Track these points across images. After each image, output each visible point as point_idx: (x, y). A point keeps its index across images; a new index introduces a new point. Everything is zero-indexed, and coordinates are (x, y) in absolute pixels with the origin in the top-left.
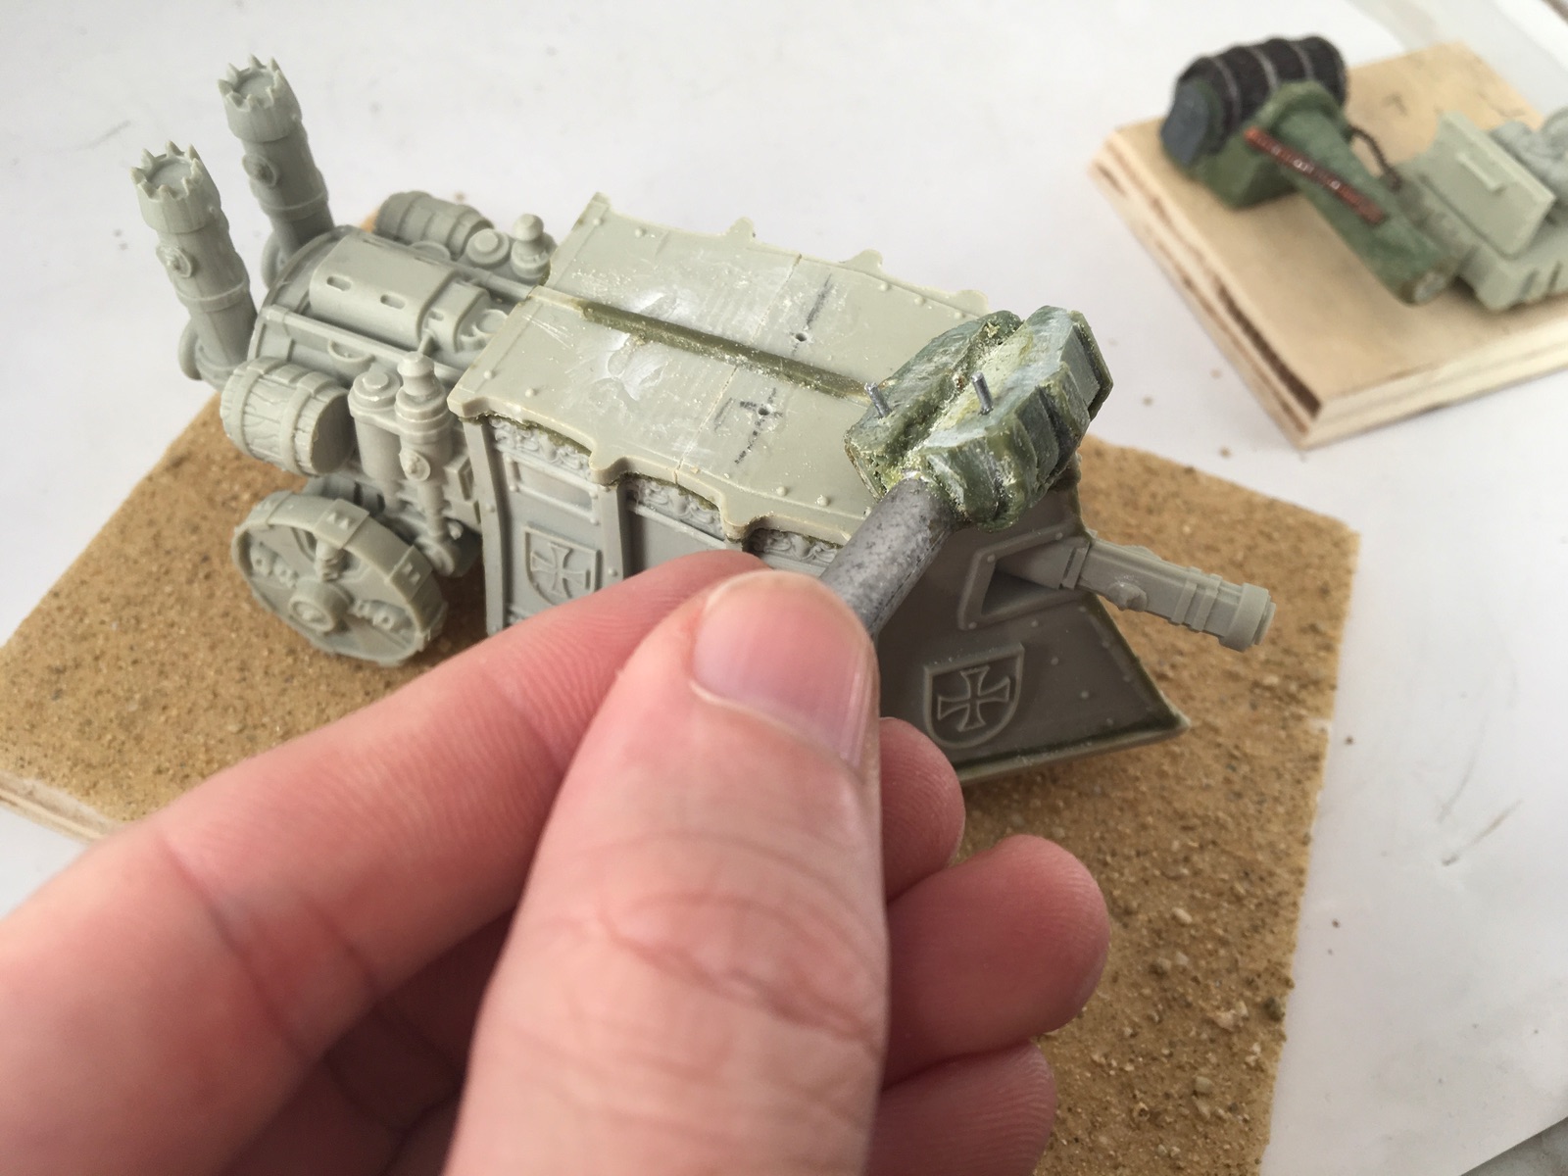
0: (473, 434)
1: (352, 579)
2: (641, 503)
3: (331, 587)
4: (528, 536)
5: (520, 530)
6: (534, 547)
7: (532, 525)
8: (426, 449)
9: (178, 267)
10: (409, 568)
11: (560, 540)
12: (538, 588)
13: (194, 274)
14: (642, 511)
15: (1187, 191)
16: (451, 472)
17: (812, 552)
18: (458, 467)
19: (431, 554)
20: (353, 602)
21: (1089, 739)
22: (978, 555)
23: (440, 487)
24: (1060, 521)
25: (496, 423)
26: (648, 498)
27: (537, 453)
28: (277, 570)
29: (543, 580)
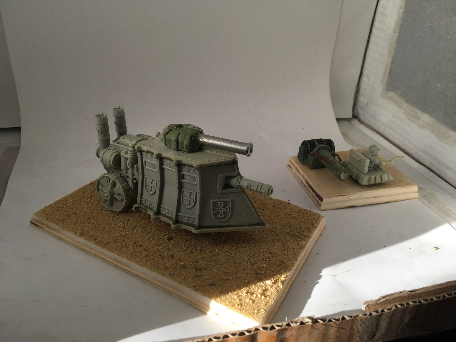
0: (139, 155)
1: (115, 189)
2: (164, 165)
3: (111, 190)
4: (146, 177)
5: (145, 176)
6: (147, 181)
7: (147, 176)
8: (131, 160)
9: (99, 131)
10: (125, 186)
11: (151, 178)
12: (147, 189)
13: (101, 133)
15: (302, 166)
16: (135, 166)
17: (189, 170)
18: (137, 165)
19: (130, 185)
20: (114, 194)
21: (247, 225)
22: (220, 175)
23: (133, 170)
24: (235, 172)
25: (142, 153)
26: (165, 163)
27: (149, 158)
28: (103, 188)
29: (148, 187)
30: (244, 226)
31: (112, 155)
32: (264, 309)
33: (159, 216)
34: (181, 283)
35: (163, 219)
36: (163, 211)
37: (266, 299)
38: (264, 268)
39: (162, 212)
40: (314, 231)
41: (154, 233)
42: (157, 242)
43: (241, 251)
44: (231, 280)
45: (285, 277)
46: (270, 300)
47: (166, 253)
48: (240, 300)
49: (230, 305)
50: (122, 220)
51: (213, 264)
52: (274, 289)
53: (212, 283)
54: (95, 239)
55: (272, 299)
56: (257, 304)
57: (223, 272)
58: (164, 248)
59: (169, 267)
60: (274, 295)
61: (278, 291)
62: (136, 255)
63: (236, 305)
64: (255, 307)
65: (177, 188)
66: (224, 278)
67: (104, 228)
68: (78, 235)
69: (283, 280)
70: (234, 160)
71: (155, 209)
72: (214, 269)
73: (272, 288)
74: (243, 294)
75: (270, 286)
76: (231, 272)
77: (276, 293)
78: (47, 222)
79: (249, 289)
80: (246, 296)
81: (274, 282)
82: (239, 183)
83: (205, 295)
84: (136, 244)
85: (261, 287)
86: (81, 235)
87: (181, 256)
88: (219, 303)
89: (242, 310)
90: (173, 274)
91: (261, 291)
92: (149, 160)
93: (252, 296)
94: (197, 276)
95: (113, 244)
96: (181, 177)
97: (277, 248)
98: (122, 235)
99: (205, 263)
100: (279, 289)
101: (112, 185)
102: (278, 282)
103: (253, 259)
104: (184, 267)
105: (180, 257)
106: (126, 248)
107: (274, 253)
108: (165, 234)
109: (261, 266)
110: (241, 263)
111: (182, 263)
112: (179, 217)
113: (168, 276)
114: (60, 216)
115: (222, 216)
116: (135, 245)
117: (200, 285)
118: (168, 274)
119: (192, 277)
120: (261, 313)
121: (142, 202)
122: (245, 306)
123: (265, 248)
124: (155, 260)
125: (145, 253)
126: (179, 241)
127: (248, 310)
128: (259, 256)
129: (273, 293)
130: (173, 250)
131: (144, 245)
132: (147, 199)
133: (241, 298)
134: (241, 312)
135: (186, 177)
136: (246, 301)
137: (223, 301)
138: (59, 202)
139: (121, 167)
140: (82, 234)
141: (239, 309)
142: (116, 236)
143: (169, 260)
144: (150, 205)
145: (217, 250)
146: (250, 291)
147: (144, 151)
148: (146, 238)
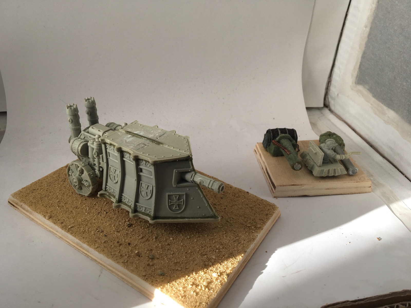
0: (103, 146)
1: (83, 176)
2: (124, 158)
3: (79, 177)
4: (110, 167)
5: (109, 166)
6: (111, 170)
7: (111, 166)
8: (97, 150)
9: (69, 121)
10: (92, 173)
11: (114, 168)
12: (110, 178)
13: (72, 123)
14: (124, 159)
15: (265, 153)
16: (101, 156)
17: (146, 165)
18: (102, 155)
19: (96, 173)
20: (82, 180)
21: (200, 218)
22: (175, 170)
23: (99, 159)
24: (190, 167)
25: (106, 144)
26: (125, 156)
27: (112, 150)
28: (72, 174)
29: (111, 177)
30: (197, 218)
31: (80, 144)
32: (205, 302)
33: (120, 204)
34: (132, 271)
35: (123, 206)
36: (125, 199)
37: (210, 291)
38: (213, 259)
39: (123, 200)
40: (267, 223)
41: (116, 219)
42: (117, 228)
43: (194, 241)
44: (180, 271)
45: (231, 270)
46: (213, 293)
47: (124, 240)
48: (185, 292)
49: (175, 297)
50: (89, 205)
51: (166, 253)
52: (218, 282)
53: (161, 273)
54: (61, 223)
55: (215, 292)
56: (200, 297)
57: (173, 263)
58: (123, 234)
59: (124, 255)
60: (217, 288)
61: (221, 284)
62: (96, 241)
63: (180, 297)
64: (198, 299)
65: (136, 180)
66: (174, 269)
67: (72, 211)
68: (47, 218)
69: (229, 272)
70: (189, 156)
71: (117, 197)
72: (166, 258)
73: (217, 281)
74: (188, 285)
75: (215, 279)
76: (181, 262)
77: (220, 286)
78: (22, 203)
79: (195, 281)
80: (191, 288)
81: (219, 275)
82: (193, 179)
83: (153, 285)
84: (97, 229)
85: (207, 279)
86: (50, 219)
87: (138, 244)
88: (165, 293)
89: (185, 302)
90: (127, 262)
91: (206, 284)
92: (112, 151)
93: (197, 288)
94: (149, 265)
95: (77, 229)
96: (139, 170)
97: (229, 239)
98: (86, 220)
99: (158, 252)
100: (224, 282)
101: (80, 172)
102: (224, 274)
103: (204, 250)
104: (138, 255)
105: (136, 245)
106: (88, 233)
107: (225, 244)
108: (126, 221)
109: (211, 257)
110: (192, 254)
111: (137, 252)
112: (137, 207)
113: (122, 263)
114: (34, 198)
115: (177, 208)
116: (96, 231)
117: (149, 274)
118: (122, 262)
119: (144, 266)
120: (203, 306)
121: (107, 189)
122: (189, 298)
123: (217, 239)
124: (112, 247)
125: (104, 239)
126: (138, 228)
127: (191, 303)
128: (210, 247)
129: (218, 286)
130: (130, 238)
131: (105, 231)
132: (111, 186)
133: (186, 290)
134: (184, 304)
135: (143, 170)
136: (190, 293)
137: (168, 292)
138: (35, 184)
139: (88, 155)
140: (50, 217)
141: (182, 301)
142: (81, 220)
143: (125, 248)
144: (113, 192)
145: (171, 239)
146: (196, 282)
147: (107, 143)
148: (108, 224)
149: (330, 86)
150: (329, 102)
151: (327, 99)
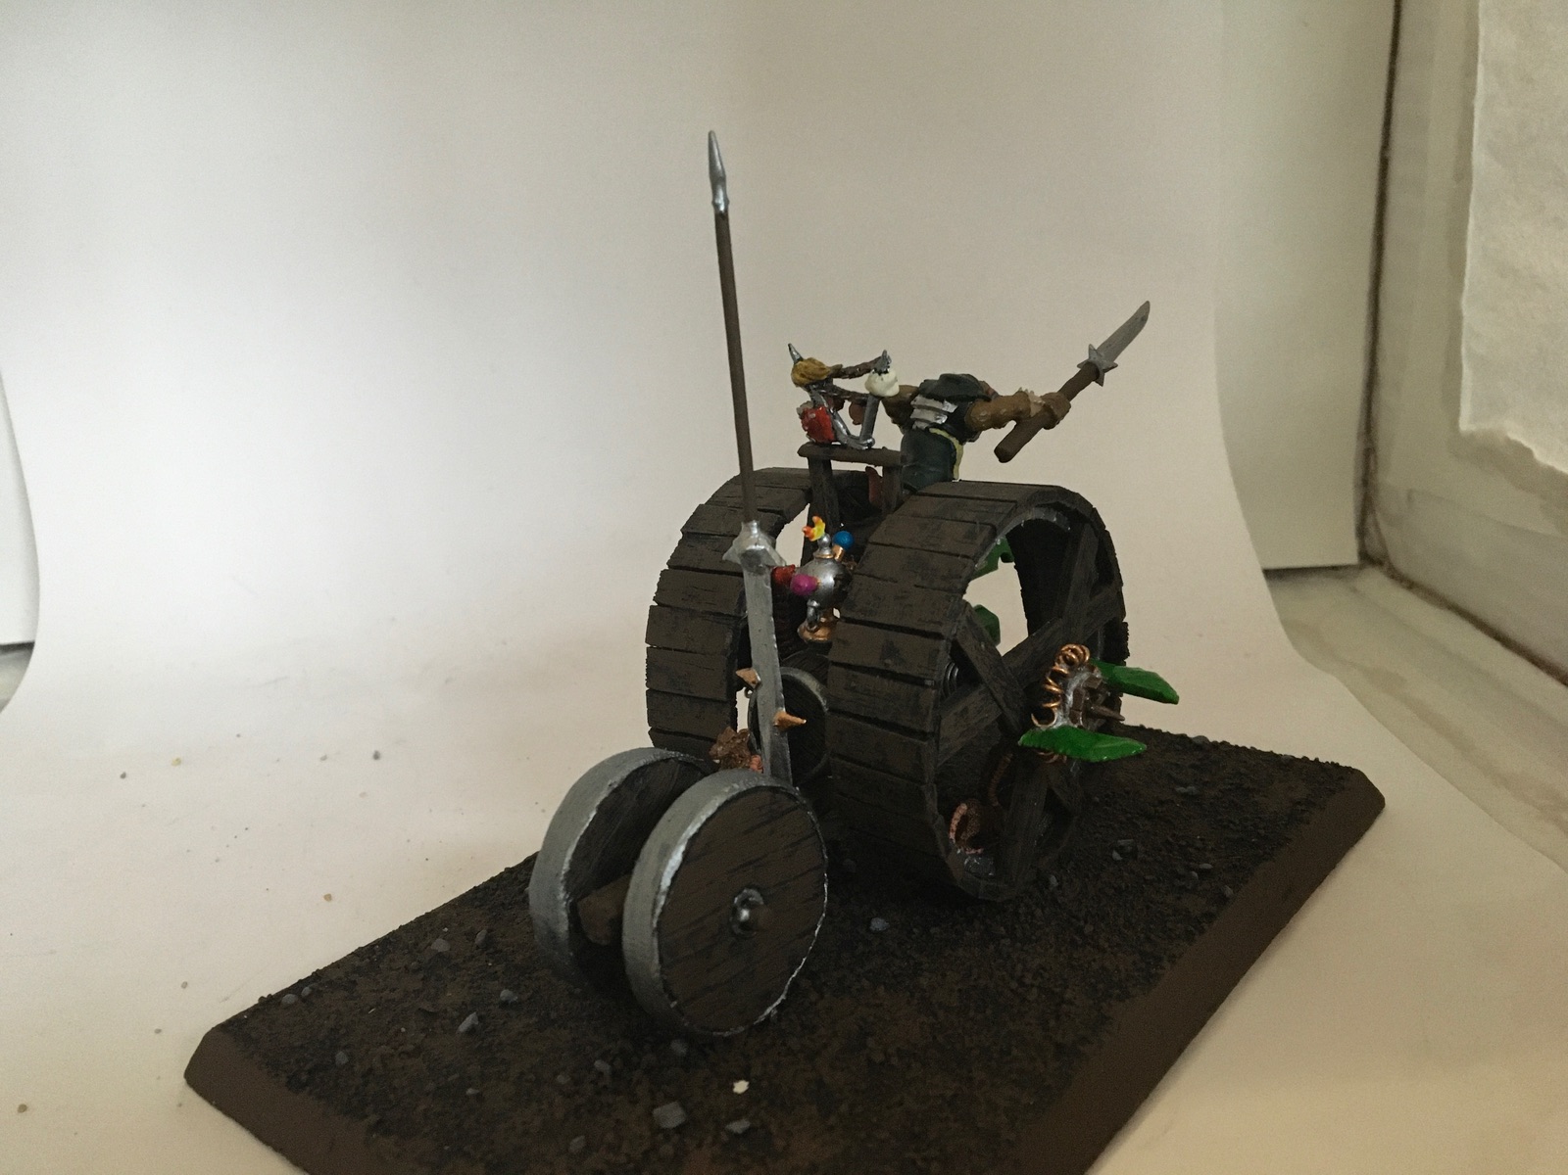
149: (1376, 471)
150: (1382, 542)
151: (1372, 530)
